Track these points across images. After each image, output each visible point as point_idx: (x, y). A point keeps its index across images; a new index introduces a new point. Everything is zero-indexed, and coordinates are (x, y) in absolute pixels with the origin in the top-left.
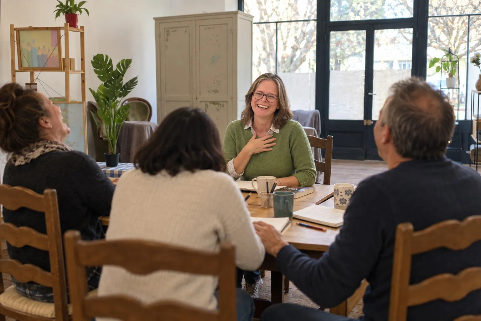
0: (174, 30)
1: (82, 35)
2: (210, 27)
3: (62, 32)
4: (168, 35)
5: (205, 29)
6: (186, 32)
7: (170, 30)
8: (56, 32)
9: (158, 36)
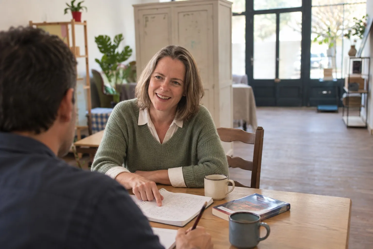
0: (153, 16)
1: (85, 27)
2: (189, 13)
3: (70, 26)
4: (147, 21)
5: (184, 15)
6: (164, 18)
7: (149, 17)
8: (65, 27)
9: (137, 22)
